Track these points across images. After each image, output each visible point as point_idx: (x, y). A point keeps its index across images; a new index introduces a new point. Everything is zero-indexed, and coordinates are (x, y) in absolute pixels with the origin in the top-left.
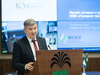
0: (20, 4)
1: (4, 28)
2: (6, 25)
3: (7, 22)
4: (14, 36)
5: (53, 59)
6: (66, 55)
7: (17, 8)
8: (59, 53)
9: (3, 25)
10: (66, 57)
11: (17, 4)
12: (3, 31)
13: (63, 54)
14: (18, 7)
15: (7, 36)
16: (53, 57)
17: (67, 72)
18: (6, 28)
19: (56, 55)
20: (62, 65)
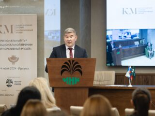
0: (127, 8)
1: (109, 37)
2: (111, 34)
3: (112, 30)
4: (120, 46)
5: (63, 66)
6: (77, 63)
7: (123, 13)
8: (70, 61)
9: (109, 33)
10: (77, 65)
11: (123, 9)
12: (108, 41)
13: (74, 62)
14: (125, 13)
15: (113, 46)
16: (63, 64)
17: (78, 79)
18: (111, 37)
19: (66, 63)
20: (73, 72)
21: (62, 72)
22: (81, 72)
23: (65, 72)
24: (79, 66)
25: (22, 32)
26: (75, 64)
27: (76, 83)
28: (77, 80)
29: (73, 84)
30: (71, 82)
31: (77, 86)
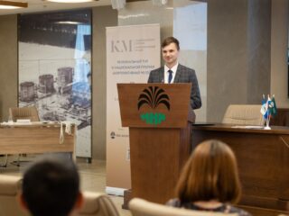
21: (140, 104)
22: (168, 105)
23: (145, 104)
24: (166, 96)
25: (141, 50)
26: (159, 92)
27: (160, 122)
28: (163, 117)
29: (156, 123)
30: (154, 120)
31: (164, 126)
